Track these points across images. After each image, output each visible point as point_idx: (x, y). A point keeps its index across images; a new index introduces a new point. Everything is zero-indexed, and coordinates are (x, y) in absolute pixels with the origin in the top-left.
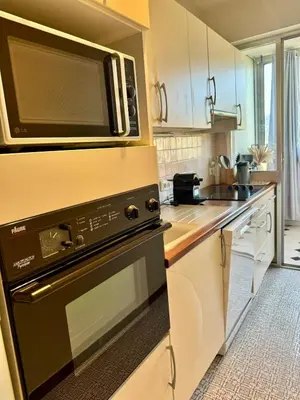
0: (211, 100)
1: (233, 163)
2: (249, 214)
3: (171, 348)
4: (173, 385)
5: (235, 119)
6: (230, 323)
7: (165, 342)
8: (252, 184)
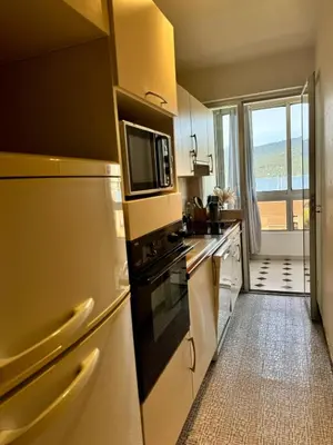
0: (194, 153)
1: (205, 203)
2: (227, 244)
3: (192, 339)
4: (193, 369)
5: (208, 167)
6: (220, 333)
7: (187, 336)
8: (223, 221)
